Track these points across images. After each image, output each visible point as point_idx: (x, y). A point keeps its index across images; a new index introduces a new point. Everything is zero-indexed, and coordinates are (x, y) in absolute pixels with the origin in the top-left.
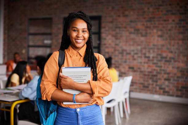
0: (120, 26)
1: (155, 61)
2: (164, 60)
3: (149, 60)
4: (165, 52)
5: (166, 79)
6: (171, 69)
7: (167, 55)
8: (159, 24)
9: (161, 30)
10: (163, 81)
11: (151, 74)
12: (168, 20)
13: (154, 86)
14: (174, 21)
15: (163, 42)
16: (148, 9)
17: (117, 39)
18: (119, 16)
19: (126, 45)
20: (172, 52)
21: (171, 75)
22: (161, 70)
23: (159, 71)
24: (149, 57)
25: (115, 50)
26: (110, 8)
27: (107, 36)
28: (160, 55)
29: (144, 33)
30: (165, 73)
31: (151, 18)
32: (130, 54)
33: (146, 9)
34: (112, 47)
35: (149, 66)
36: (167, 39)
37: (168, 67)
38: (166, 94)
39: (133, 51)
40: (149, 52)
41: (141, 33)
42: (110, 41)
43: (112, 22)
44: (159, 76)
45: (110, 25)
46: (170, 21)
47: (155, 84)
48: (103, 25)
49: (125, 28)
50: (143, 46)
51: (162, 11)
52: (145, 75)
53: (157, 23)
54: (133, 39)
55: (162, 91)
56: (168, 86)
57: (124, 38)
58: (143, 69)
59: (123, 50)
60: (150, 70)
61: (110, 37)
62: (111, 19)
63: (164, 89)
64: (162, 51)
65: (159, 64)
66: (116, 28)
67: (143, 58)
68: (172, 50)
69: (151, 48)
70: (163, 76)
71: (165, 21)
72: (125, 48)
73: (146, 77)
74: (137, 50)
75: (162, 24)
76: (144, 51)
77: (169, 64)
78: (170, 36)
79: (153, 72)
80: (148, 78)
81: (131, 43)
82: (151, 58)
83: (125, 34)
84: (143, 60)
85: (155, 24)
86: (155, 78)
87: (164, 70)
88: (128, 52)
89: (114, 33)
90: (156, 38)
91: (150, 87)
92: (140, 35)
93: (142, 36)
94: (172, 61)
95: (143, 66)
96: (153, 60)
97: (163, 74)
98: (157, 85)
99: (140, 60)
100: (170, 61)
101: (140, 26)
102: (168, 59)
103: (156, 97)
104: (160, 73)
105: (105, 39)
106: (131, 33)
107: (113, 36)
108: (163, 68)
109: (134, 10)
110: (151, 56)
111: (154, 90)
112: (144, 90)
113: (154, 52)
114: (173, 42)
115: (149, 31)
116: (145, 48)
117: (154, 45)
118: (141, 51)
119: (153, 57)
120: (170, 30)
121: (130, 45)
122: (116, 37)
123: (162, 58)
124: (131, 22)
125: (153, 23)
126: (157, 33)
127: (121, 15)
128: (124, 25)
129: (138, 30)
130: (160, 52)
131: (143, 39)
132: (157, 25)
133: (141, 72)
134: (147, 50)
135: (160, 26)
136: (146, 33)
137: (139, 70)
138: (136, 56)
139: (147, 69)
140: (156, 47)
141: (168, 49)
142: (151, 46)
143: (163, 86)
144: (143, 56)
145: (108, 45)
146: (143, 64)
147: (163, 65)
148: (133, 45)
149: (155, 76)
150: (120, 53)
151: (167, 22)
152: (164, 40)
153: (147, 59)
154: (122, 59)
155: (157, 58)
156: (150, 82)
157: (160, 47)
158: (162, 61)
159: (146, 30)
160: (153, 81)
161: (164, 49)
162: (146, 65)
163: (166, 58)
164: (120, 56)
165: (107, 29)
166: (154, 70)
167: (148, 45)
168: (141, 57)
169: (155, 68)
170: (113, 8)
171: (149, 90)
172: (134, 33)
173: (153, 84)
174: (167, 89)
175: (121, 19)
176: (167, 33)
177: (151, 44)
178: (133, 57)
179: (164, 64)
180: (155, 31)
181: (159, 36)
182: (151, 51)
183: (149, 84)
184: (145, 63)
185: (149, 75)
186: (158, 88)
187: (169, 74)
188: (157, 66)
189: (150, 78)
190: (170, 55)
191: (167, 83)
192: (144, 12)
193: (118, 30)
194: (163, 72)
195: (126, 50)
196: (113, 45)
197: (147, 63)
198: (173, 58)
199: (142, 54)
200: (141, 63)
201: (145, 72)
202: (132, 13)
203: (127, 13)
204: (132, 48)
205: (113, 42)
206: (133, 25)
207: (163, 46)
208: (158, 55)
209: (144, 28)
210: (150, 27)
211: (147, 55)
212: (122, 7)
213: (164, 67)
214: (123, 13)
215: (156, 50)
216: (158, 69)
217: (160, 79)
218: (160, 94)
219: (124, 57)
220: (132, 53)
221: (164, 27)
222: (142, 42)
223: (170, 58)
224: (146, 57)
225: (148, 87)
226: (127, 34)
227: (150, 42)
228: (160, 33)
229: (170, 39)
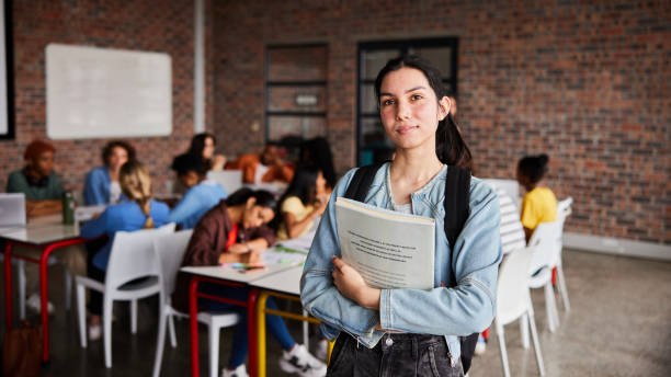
0: (511, 62)
1: (606, 153)
2: (630, 149)
3: (588, 150)
4: (634, 128)
5: (635, 199)
6: (651, 172)
7: (641, 136)
8: (617, 56)
9: (623, 72)
10: (628, 202)
11: (594, 185)
12: (644, 47)
13: (604, 214)
14: (660, 47)
15: (629, 104)
16: (588, 17)
17: (500, 95)
18: (507, 37)
19: (525, 110)
20: (653, 129)
21: (652, 187)
22: (621, 175)
23: (616, 177)
24: (588, 142)
25: (496, 124)
26: (483, 17)
27: (476, 88)
28: (621, 136)
29: (575, 79)
30: (634, 184)
31: (594, 40)
32: (536, 133)
33: (581, 19)
34: (488, 117)
35: (589, 165)
36: (639, 96)
37: (642, 168)
38: (637, 236)
39: (545, 125)
40: (590, 127)
41: (568, 80)
42: (482, 102)
43: (488, 53)
44: (616, 191)
45: (484, 60)
46: (650, 48)
47: (605, 210)
48: (463, 59)
49: (524, 66)
50: (574, 114)
51: (626, 22)
52: (577, 187)
53: (612, 53)
54: (547, 95)
55: (625, 228)
56: (641, 216)
57: (522, 93)
58: (571, 173)
59: (518, 124)
60: (591, 174)
61: (482, 89)
62: (485, 45)
63: (632, 222)
64: (626, 127)
65: (617, 161)
66: (499, 66)
67: (573, 144)
68: (655, 122)
69: (596, 119)
70: (628, 191)
71: (636, 47)
72: (522, 118)
73: (582, 192)
74: (557, 124)
75: (626, 56)
76: (575, 126)
77: (646, 160)
78: (647, 88)
79: (601, 181)
80: (585, 195)
81: (541, 105)
82: (595, 145)
83: (522, 82)
84: (573, 148)
85: (606, 55)
86: (605, 196)
87: (630, 175)
88: (532, 127)
89: (493, 79)
90: (611, 93)
91: (593, 217)
92: (564, 85)
93: (570, 87)
94: (655, 151)
95: (573, 164)
96: (600, 150)
97: (627, 186)
98: (609, 213)
99: (563, 149)
100: (647, 152)
101: (563, 61)
102: (643, 147)
103: (610, 244)
104: (621, 183)
105: (470, 95)
106: (539, 80)
107: (490, 88)
108: (628, 170)
109: (547, 20)
110: (596, 138)
111: (603, 225)
112: (577, 225)
113: (602, 127)
114: (656, 103)
115: (589, 74)
116: (578, 119)
117: (602, 111)
118: (568, 126)
119: (601, 142)
120: (648, 71)
121: (536, 110)
122: (498, 90)
123: (626, 143)
124: (540, 51)
125: (601, 52)
126: (611, 79)
127: (513, 34)
128: (521, 60)
129: (559, 72)
130: (619, 129)
131: (572, 94)
132: (611, 58)
133: (566, 178)
134: (584, 123)
135: (622, 62)
136: (582, 80)
137: (560, 175)
138: (552, 139)
139: (585, 171)
140: (609, 117)
141: (642, 120)
142: (597, 114)
143: (629, 217)
144: (573, 138)
145: (476, 111)
146: (572, 159)
147: (628, 163)
148: (546, 111)
149: (604, 189)
150: (507, 131)
151: (640, 51)
152: (631, 97)
153: (583, 147)
154: (513, 146)
155: (610, 142)
156: (593, 204)
157: (619, 115)
158: (626, 151)
159: (581, 72)
160: (600, 202)
161: (633, 120)
162: (581, 163)
163: (638, 143)
164: (510, 140)
165: (474, 69)
166: (604, 174)
167: (587, 111)
168: (567, 141)
169: (604, 168)
170: (490, 16)
171: (591, 226)
172: (549, 81)
173: (599, 211)
174: (639, 224)
175: (514, 45)
176: (641, 80)
177: (597, 109)
178: (545, 140)
179: (632, 159)
180: (606, 74)
181: (617, 88)
182: (596, 126)
183: (590, 211)
184: (576, 156)
185: (589, 188)
186: (613, 222)
187: (644, 184)
188: (609, 166)
189: (593, 196)
190: (649, 136)
191: (638, 208)
192: (577, 26)
193: (503, 73)
194: (627, 180)
195: (525, 125)
196: (491, 110)
197: (584, 157)
198: (657, 145)
199: (569, 133)
200: (567, 156)
201: (579, 179)
202: (541, 28)
203: (528, 28)
204: (543, 118)
205: (489, 102)
206: (545, 58)
207: (628, 112)
208: (614, 135)
209: (575, 67)
210: (592, 65)
211: (584, 136)
212: (516, 14)
213: (632, 167)
214: (518, 29)
215: (608, 124)
216: (615, 172)
217: (619, 198)
218: (619, 236)
219: (522, 142)
220: (543, 132)
221: (631, 64)
222: (570, 103)
223: (649, 144)
224: (580, 141)
225: (585, 218)
226: (530, 81)
227: (591, 103)
228: (619, 79)
229: (649, 96)
